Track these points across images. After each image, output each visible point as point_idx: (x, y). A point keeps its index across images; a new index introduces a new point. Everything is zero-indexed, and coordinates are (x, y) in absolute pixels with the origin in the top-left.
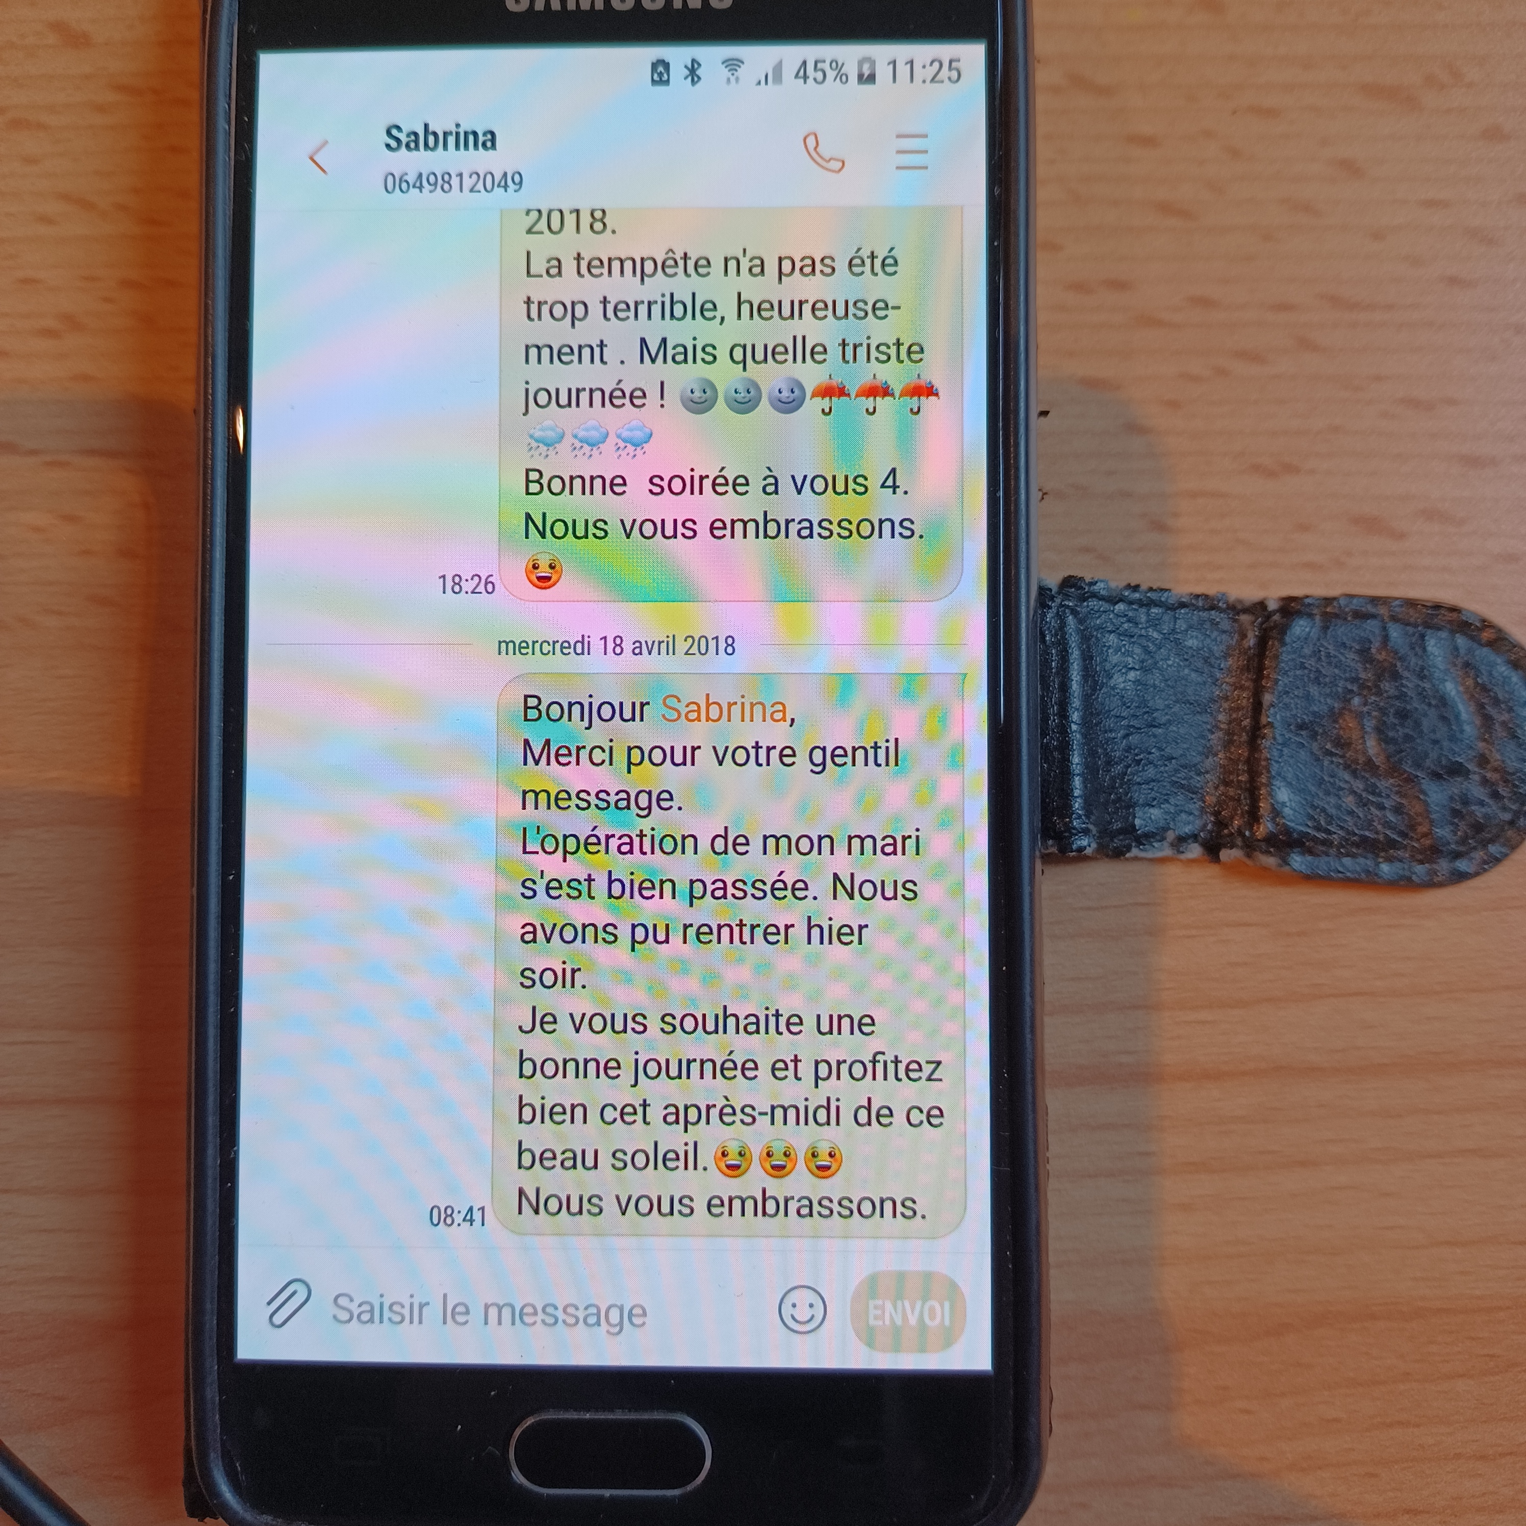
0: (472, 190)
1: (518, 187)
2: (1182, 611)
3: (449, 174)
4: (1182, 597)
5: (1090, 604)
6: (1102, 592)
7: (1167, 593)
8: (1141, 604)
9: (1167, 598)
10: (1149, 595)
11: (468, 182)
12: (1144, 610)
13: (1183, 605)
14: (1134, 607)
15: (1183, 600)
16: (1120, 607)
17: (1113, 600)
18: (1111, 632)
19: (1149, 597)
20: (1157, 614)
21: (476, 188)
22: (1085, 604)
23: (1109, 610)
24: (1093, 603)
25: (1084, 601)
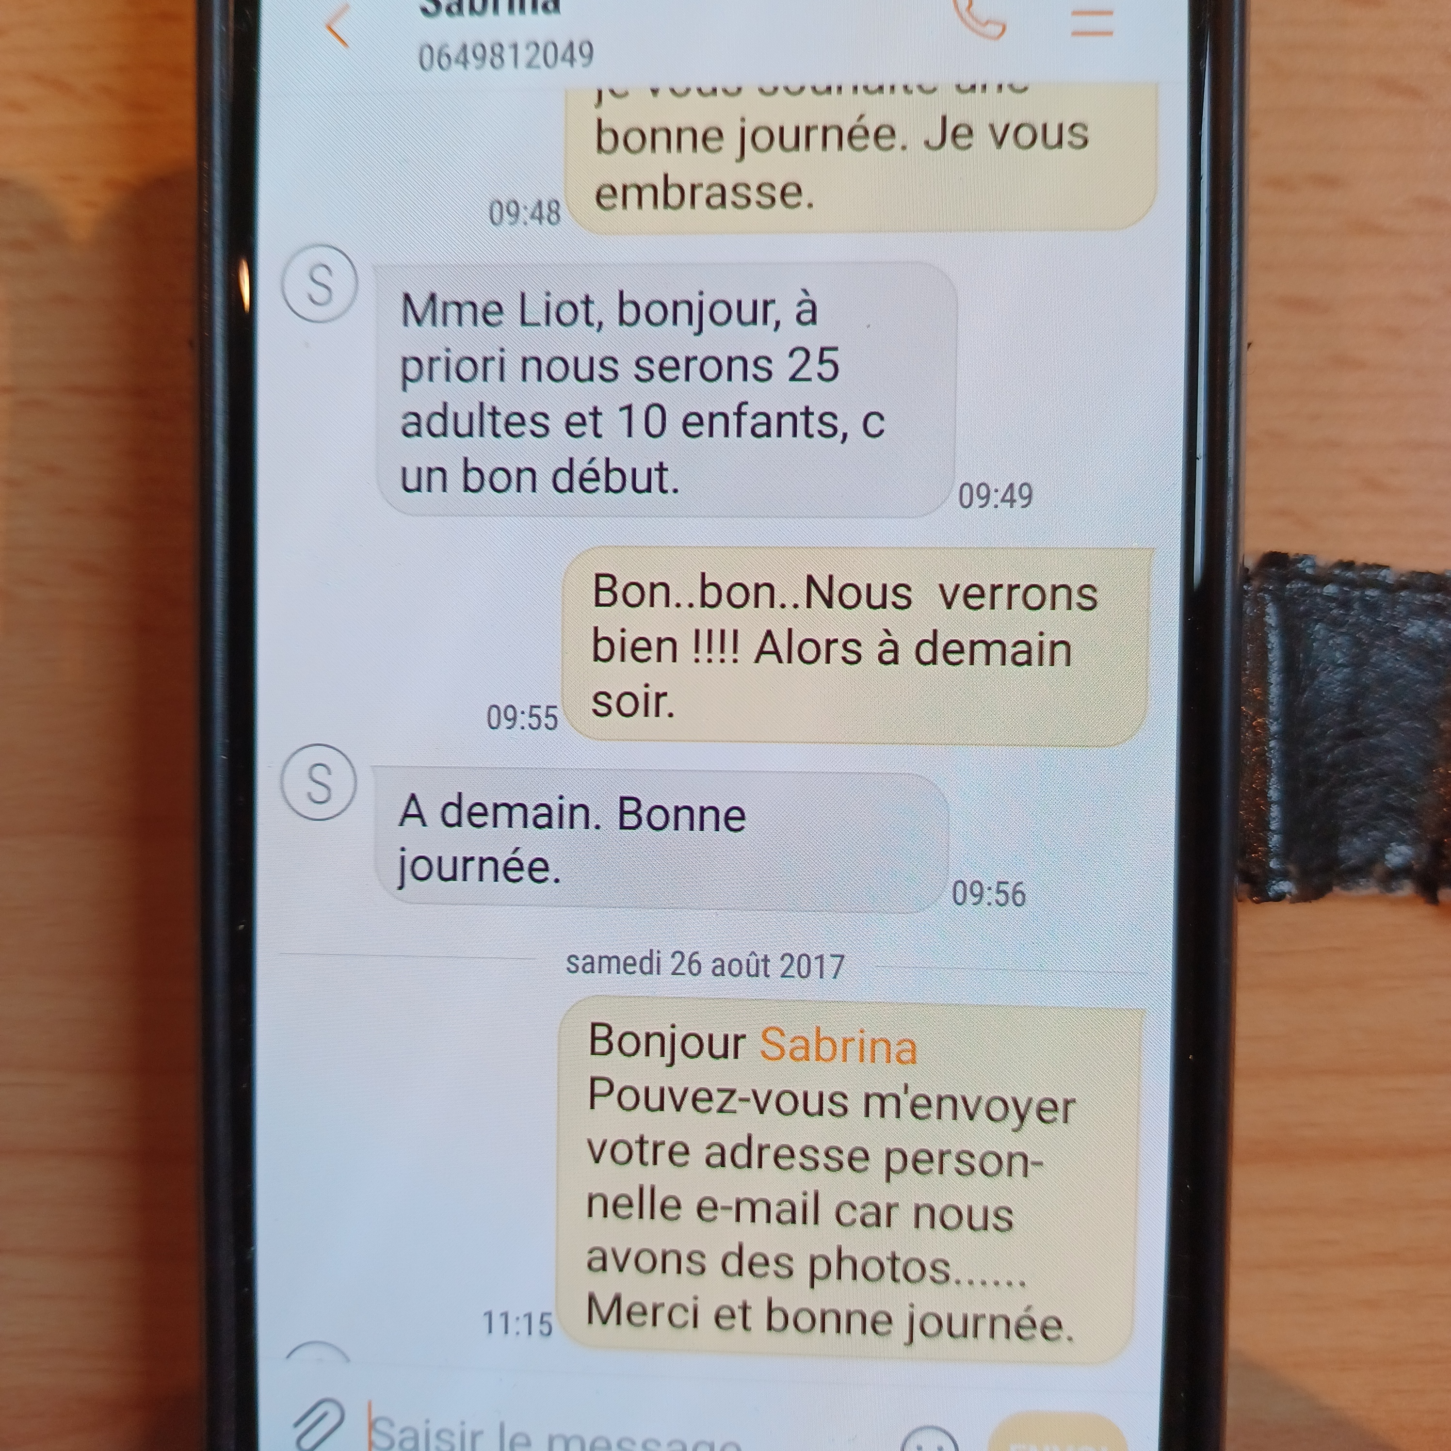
0: (529, 65)
1: (586, 61)
2: (1402, 594)
3: (501, 46)
4: (1402, 575)
5: (1293, 586)
6: (1309, 571)
7: (1384, 571)
8: (1352, 584)
9: (1385, 577)
10: (1363, 573)
11: (524, 55)
12: (1357, 593)
13: (1403, 586)
14: (1345, 589)
15: (1403, 578)
16: (1330, 589)
17: (1319, 580)
18: (1317, 621)
19: (1363, 576)
20: (1372, 597)
21: (535, 63)
22: (1288, 586)
23: (1316, 594)
24: (1296, 585)
25: (1288, 583)
